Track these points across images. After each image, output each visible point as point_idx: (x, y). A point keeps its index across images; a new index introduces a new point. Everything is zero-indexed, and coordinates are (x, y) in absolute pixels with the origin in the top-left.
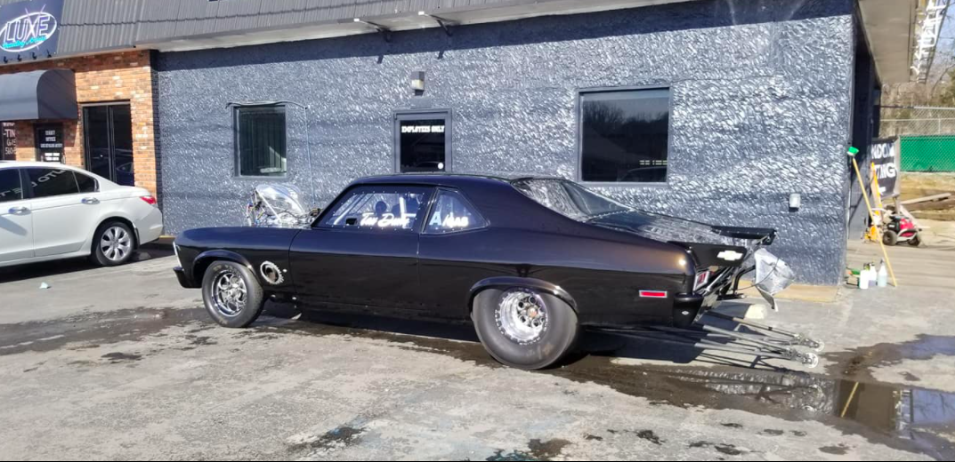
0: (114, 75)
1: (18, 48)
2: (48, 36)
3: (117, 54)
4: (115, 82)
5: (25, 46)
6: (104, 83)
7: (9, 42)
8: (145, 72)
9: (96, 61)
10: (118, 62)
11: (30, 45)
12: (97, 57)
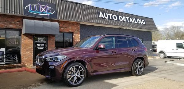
0: (69, 26)
1: (39, 13)
2: (52, 13)
3: (70, 22)
4: (70, 28)
5: (41, 14)
6: (66, 28)
7: (32, 11)
8: (78, 27)
9: (63, 22)
10: (70, 24)
11: (44, 14)
12: (63, 21)
